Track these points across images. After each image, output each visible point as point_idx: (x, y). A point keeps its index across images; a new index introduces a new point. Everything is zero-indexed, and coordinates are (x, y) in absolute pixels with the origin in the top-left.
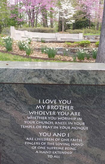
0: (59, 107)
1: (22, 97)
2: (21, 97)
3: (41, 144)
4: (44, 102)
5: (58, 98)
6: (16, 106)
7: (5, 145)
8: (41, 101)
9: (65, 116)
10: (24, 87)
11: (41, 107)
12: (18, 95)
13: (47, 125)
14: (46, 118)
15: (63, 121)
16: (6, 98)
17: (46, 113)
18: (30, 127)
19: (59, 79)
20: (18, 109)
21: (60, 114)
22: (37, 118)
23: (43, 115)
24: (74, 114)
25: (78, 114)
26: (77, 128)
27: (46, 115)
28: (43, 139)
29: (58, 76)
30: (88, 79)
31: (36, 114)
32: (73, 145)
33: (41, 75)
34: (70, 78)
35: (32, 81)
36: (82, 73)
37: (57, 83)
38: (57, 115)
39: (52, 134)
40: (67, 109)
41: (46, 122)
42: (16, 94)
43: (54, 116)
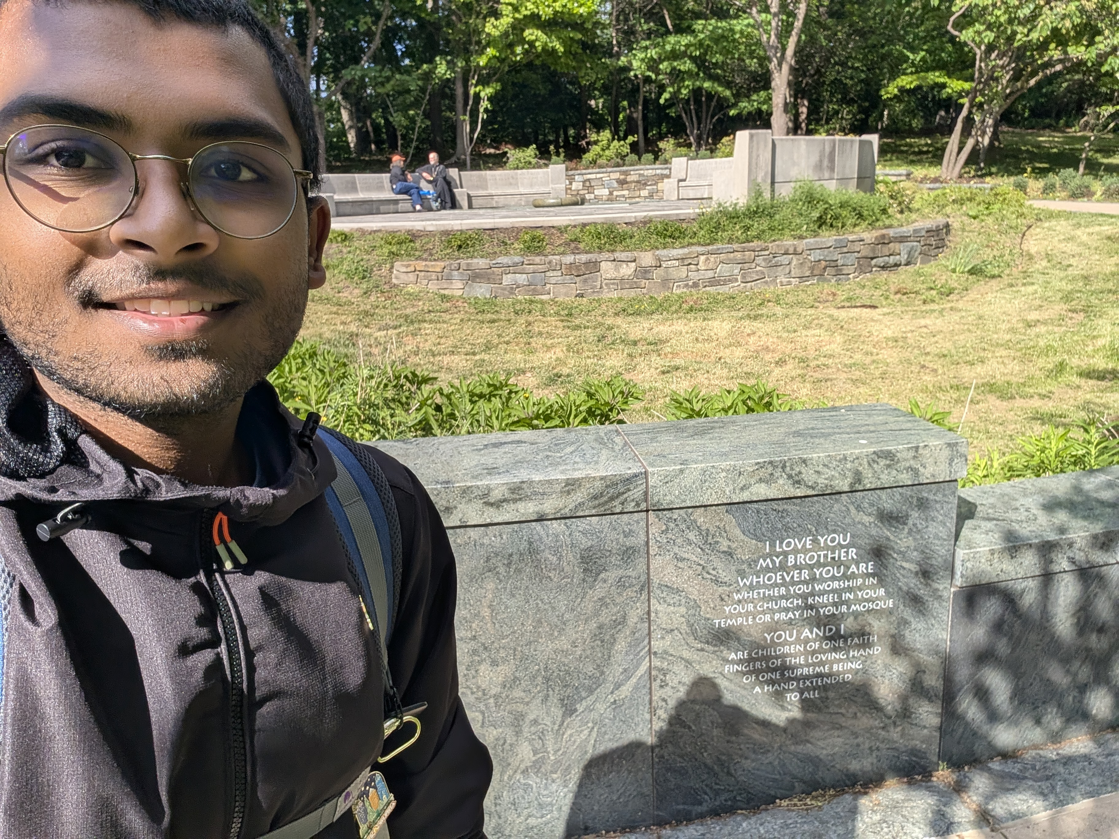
0: (819, 556)
1: (720, 540)
2: (717, 542)
3: (768, 666)
4: (781, 547)
5: (816, 530)
6: (703, 568)
7: (667, 685)
8: (773, 546)
9: (833, 578)
10: (727, 511)
11: (773, 561)
12: (710, 538)
13: (787, 610)
14: (783, 591)
15: (828, 592)
16: (676, 549)
17: (782, 576)
18: (740, 620)
19: (822, 481)
20: (709, 576)
21: (821, 574)
22: (759, 593)
23: (776, 585)
24: (858, 569)
25: (867, 568)
26: (864, 607)
27: (784, 584)
28: (775, 652)
29: (818, 472)
30: (894, 472)
31: (758, 582)
32: (853, 656)
33: (776, 475)
34: (849, 474)
35: (751, 494)
36: (879, 457)
37: (816, 493)
38: (813, 579)
39: (800, 634)
40: (839, 557)
41: (784, 603)
42: (705, 535)
43: (806, 582)
